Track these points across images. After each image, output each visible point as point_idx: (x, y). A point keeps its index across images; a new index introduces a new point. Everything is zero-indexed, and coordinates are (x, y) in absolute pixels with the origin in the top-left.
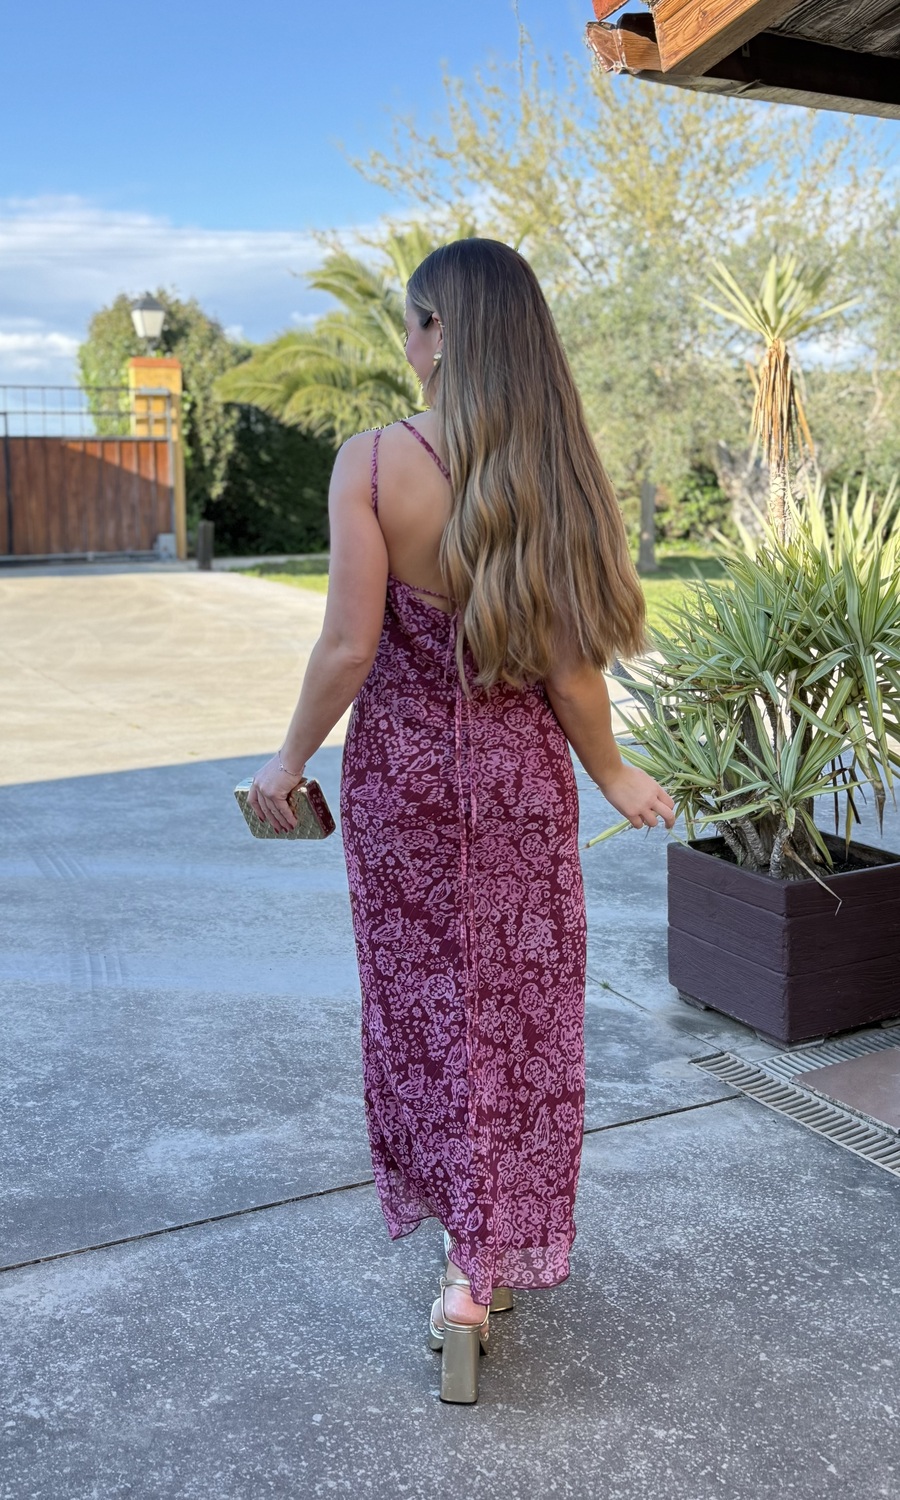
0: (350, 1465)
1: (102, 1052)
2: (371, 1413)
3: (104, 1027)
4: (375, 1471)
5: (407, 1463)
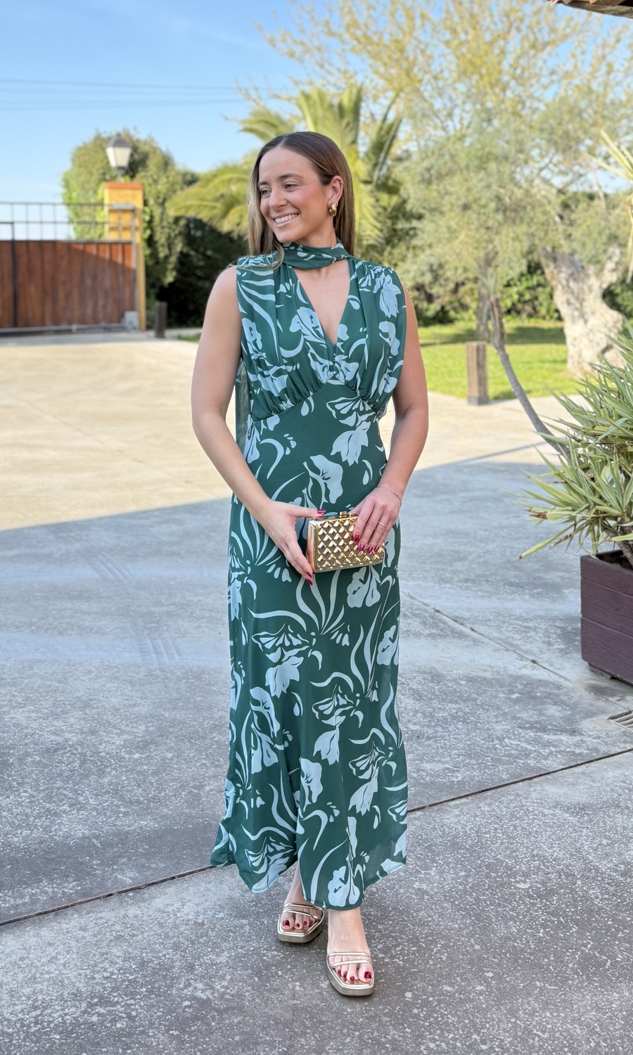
0: (442, 1030)
1: (179, 715)
2: (446, 990)
3: (175, 695)
4: (461, 1035)
5: (482, 1028)
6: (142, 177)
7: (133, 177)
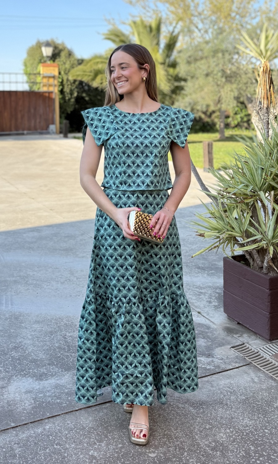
6: (58, 61)
7: (54, 61)
